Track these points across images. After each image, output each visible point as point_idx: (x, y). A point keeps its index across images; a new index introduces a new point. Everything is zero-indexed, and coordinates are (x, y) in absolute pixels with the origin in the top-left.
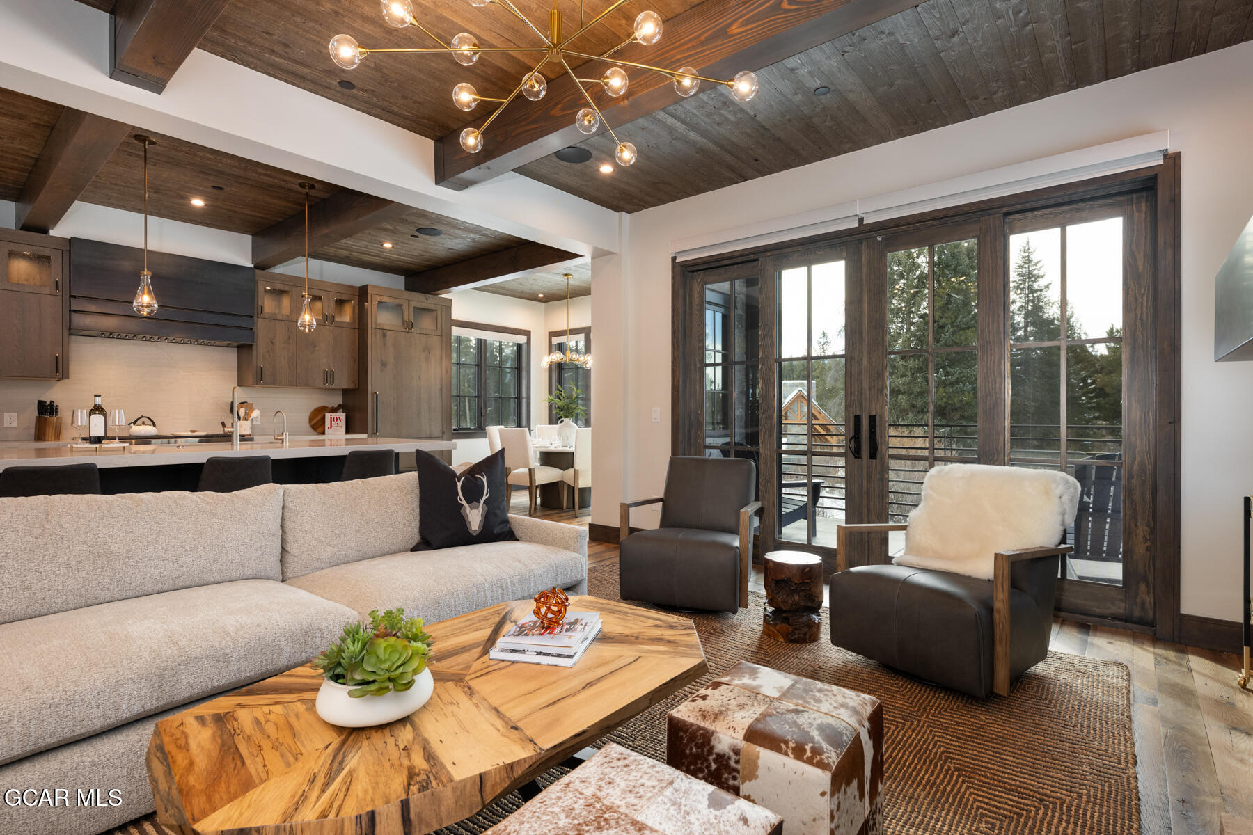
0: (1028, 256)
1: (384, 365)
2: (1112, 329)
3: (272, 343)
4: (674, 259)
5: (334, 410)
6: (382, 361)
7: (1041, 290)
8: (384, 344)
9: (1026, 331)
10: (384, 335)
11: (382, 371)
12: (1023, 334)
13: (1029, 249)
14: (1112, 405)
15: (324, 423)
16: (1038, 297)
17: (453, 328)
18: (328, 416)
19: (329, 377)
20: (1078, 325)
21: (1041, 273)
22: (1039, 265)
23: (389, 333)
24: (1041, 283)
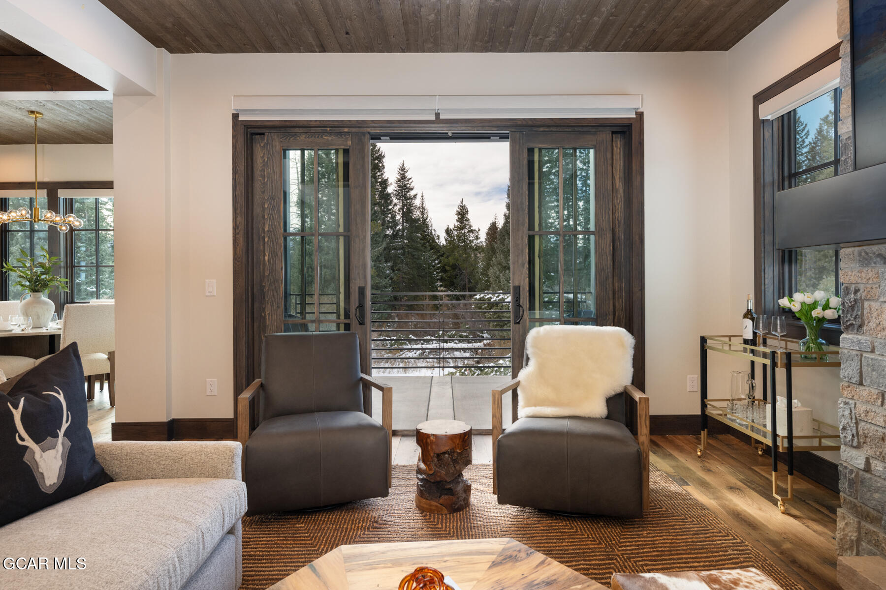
0: (404, 174)
2: (448, 228)
4: (235, 117)
7: (412, 199)
9: (403, 225)
12: (401, 227)
13: (404, 169)
14: (449, 277)
16: (410, 203)
20: (430, 224)
21: (412, 187)
22: (410, 181)
24: (412, 193)
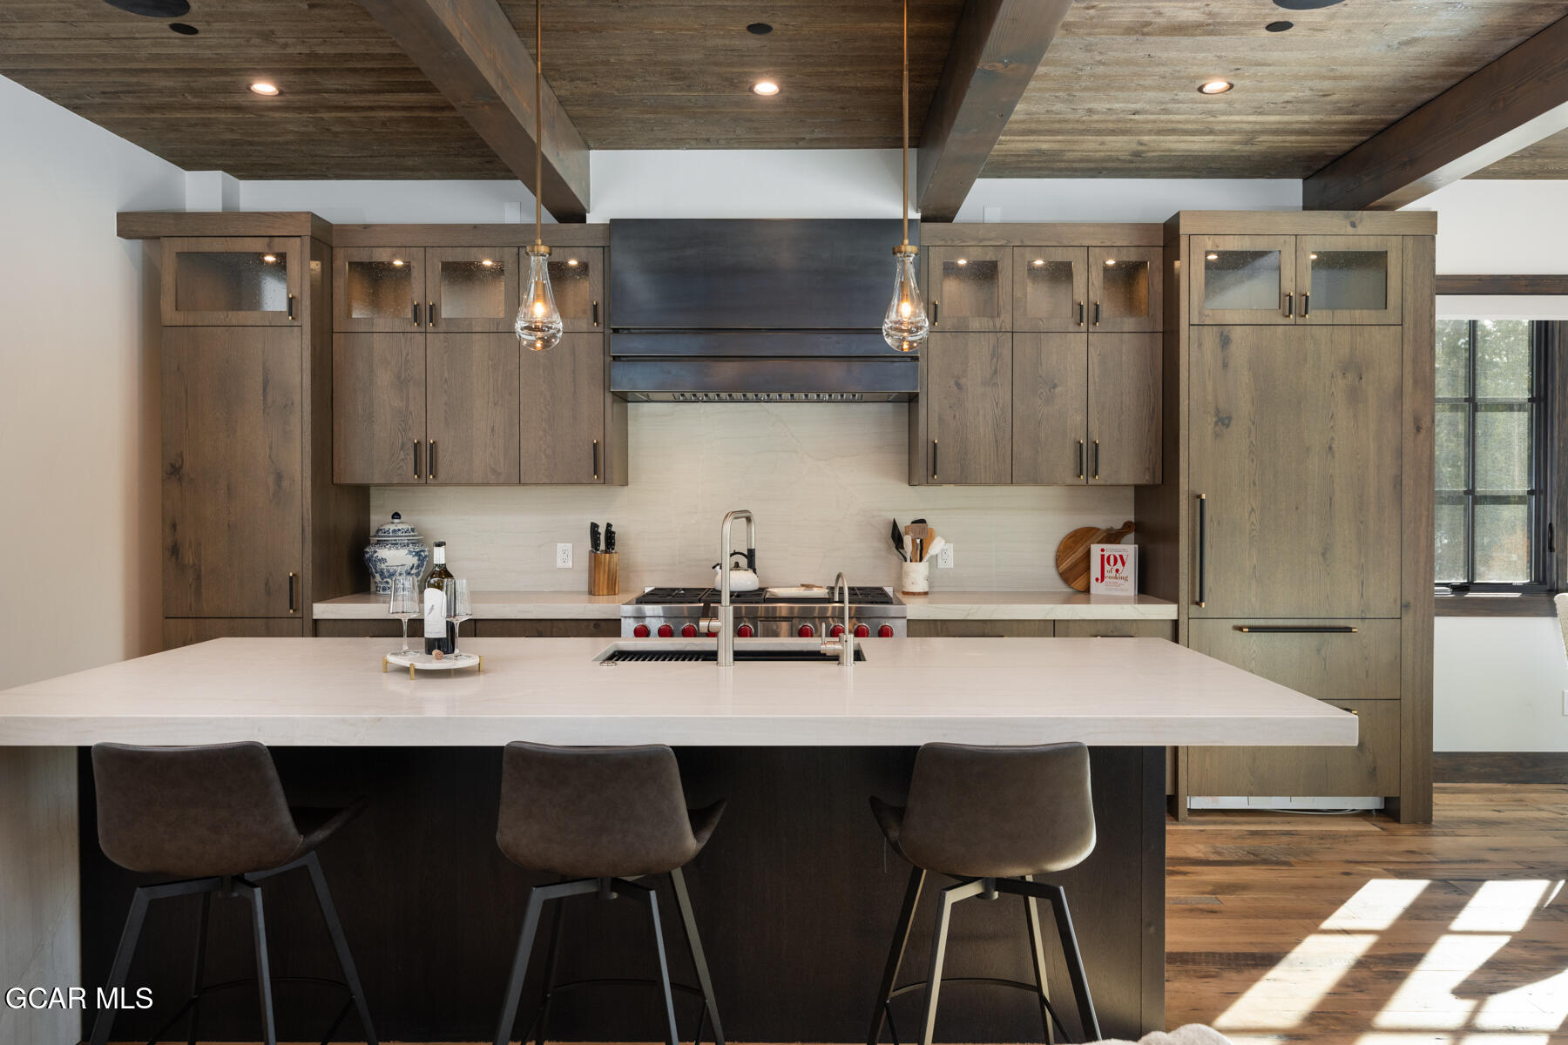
1: (1223, 420)
3: (958, 385)
5: (1113, 537)
6: (1218, 412)
8: (1225, 365)
10: (1225, 341)
11: (1217, 435)
15: (1088, 568)
17: (1440, 300)
18: (1096, 550)
19: (1087, 458)
23: (1237, 334)
